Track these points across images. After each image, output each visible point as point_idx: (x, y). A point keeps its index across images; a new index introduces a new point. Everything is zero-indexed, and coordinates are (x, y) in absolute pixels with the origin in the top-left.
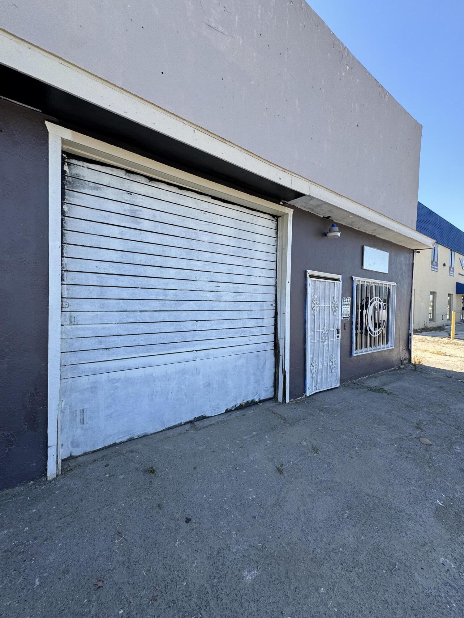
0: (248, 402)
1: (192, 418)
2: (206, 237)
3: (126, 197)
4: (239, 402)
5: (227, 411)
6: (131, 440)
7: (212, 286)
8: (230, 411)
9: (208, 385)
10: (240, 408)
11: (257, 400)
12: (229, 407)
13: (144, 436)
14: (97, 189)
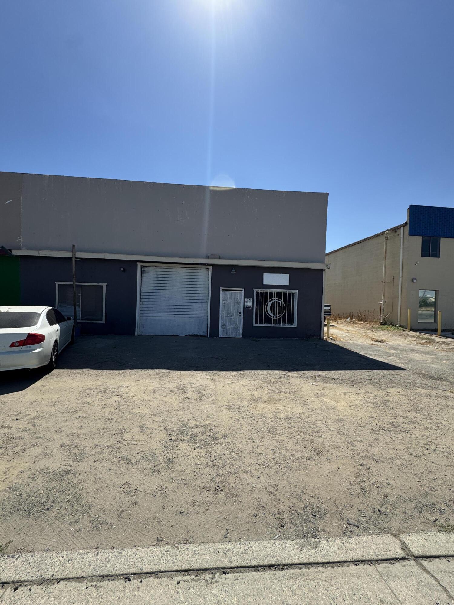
0: (194, 335)
1: (173, 334)
2: (179, 280)
3: (155, 273)
4: (191, 334)
5: (185, 336)
6: (155, 335)
7: (181, 295)
8: (187, 336)
9: (179, 326)
10: (191, 336)
11: (199, 335)
12: (187, 334)
13: (159, 335)
14: (148, 272)
